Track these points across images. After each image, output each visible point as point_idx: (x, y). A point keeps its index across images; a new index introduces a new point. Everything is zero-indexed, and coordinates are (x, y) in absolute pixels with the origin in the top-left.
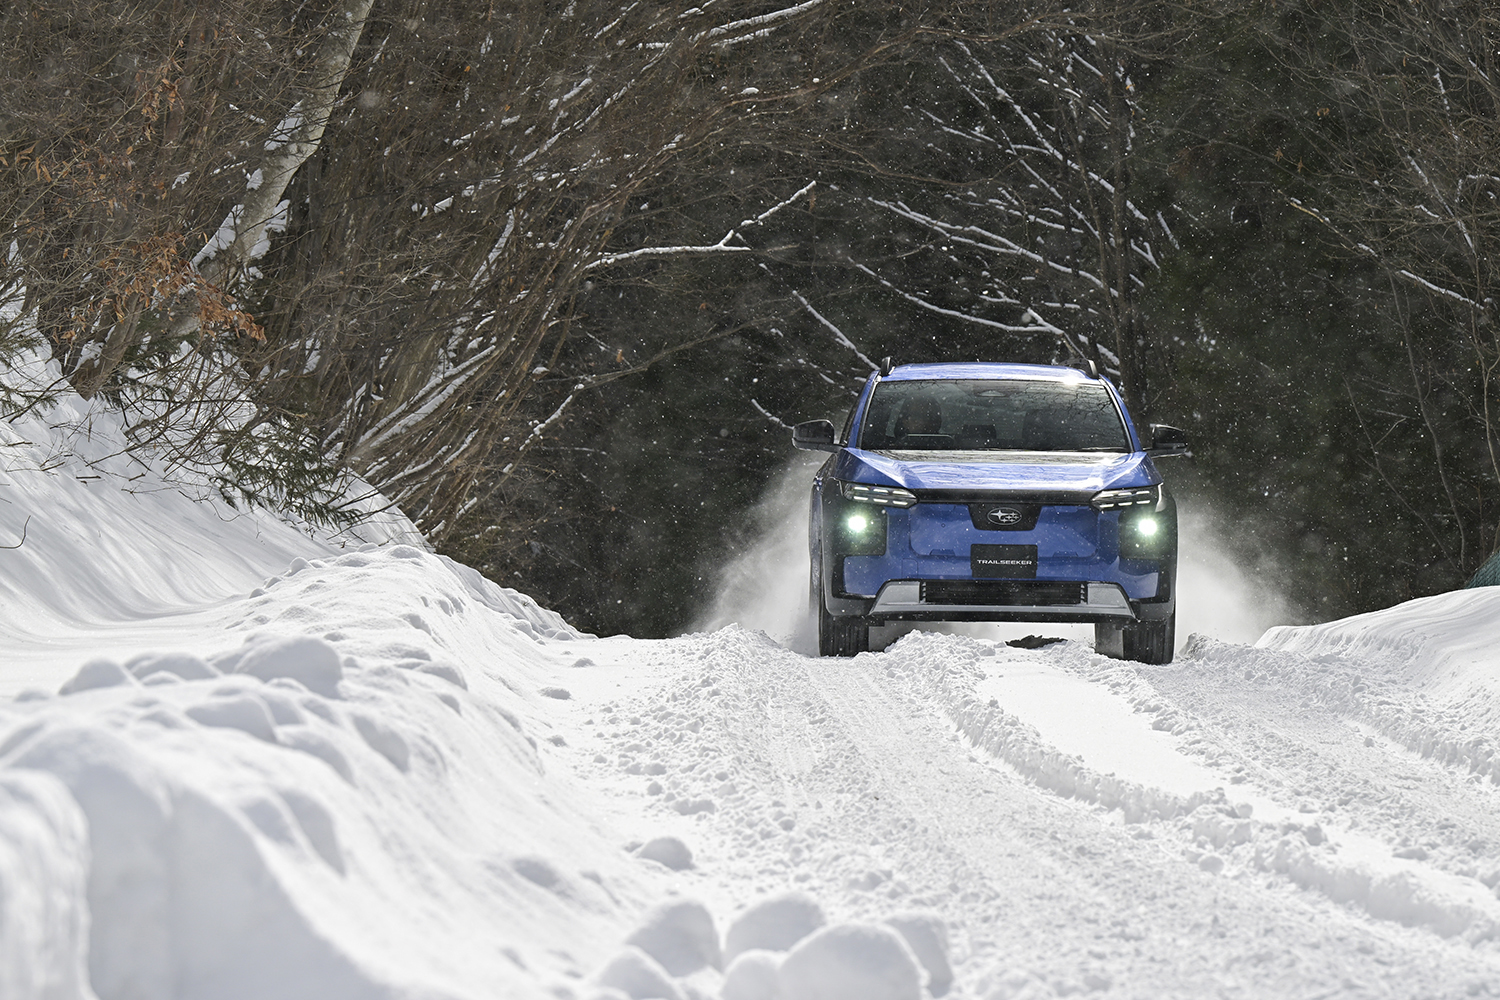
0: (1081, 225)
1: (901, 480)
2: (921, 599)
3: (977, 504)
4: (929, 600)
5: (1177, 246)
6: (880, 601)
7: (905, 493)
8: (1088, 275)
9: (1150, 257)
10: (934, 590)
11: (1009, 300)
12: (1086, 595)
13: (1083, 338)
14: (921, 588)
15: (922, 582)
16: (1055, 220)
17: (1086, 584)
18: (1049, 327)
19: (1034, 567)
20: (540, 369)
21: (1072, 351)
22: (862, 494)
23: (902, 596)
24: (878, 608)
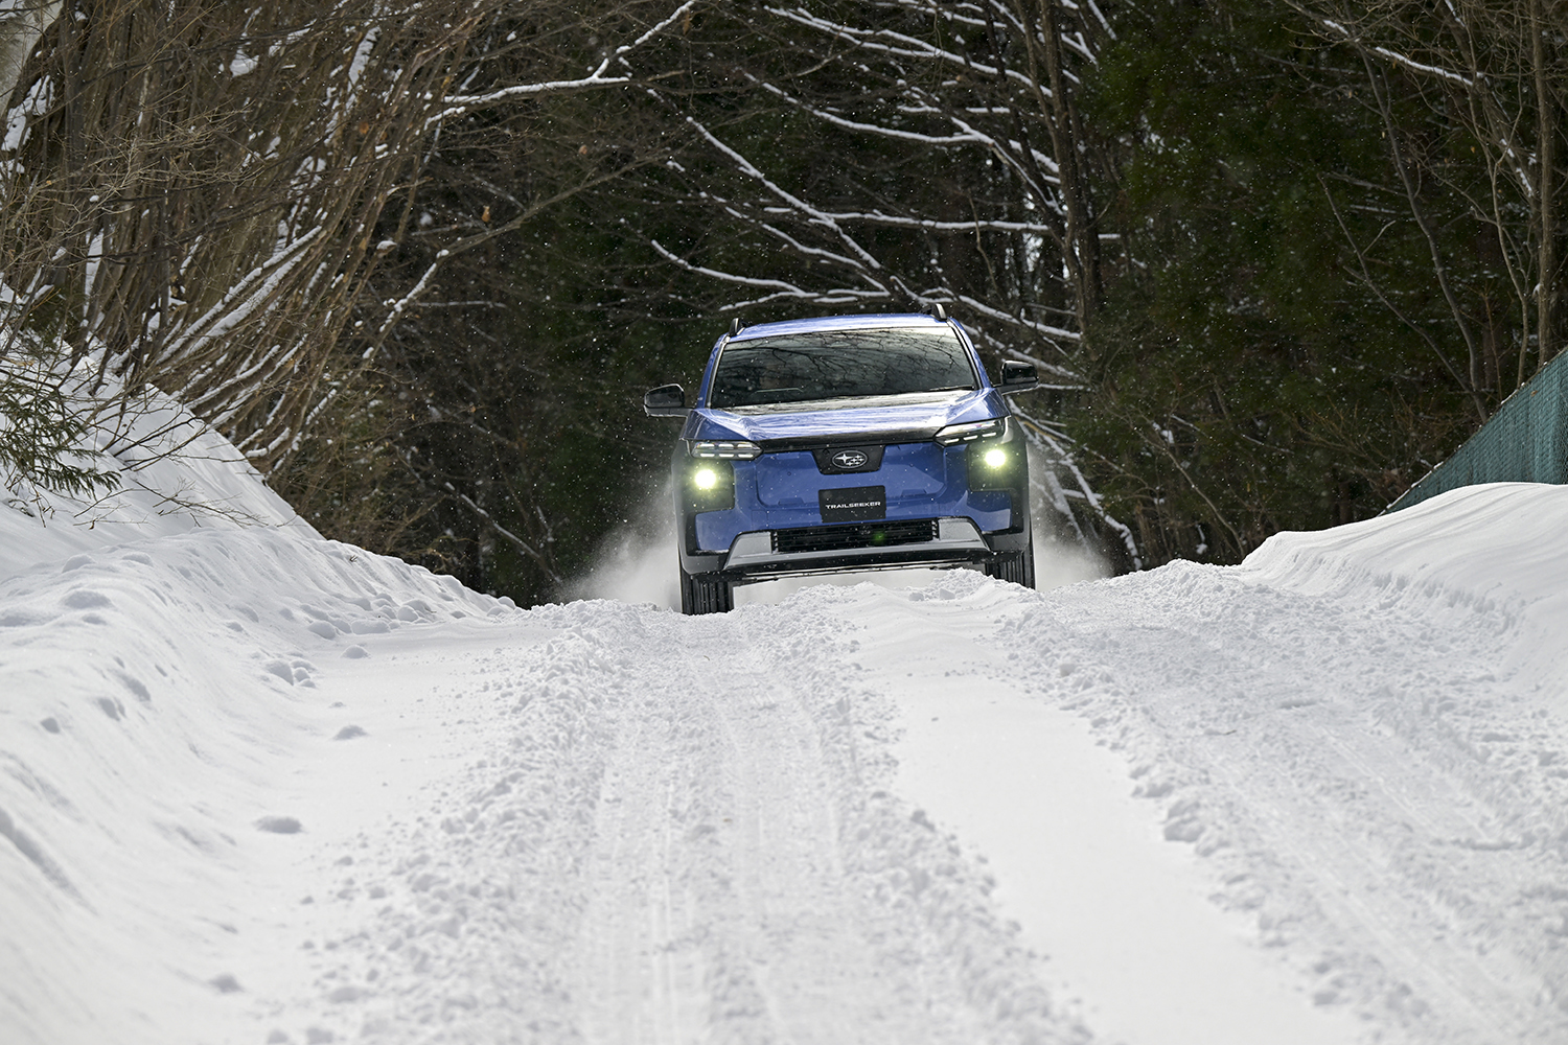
0: (1005, 19)
1: (745, 433)
2: (773, 548)
3: (822, 450)
4: (783, 550)
5: (1114, 36)
6: (733, 555)
7: (750, 445)
8: (1017, 75)
9: (1083, 48)
10: (787, 539)
11: (929, 109)
12: (937, 531)
13: (1015, 145)
14: (773, 538)
15: (772, 531)
16: (975, 15)
17: (936, 520)
18: (977, 135)
19: (882, 508)
20: (385, 244)
21: (1005, 162)
22: (707, 450)
23: (755, 547)
24: (732, 563)
